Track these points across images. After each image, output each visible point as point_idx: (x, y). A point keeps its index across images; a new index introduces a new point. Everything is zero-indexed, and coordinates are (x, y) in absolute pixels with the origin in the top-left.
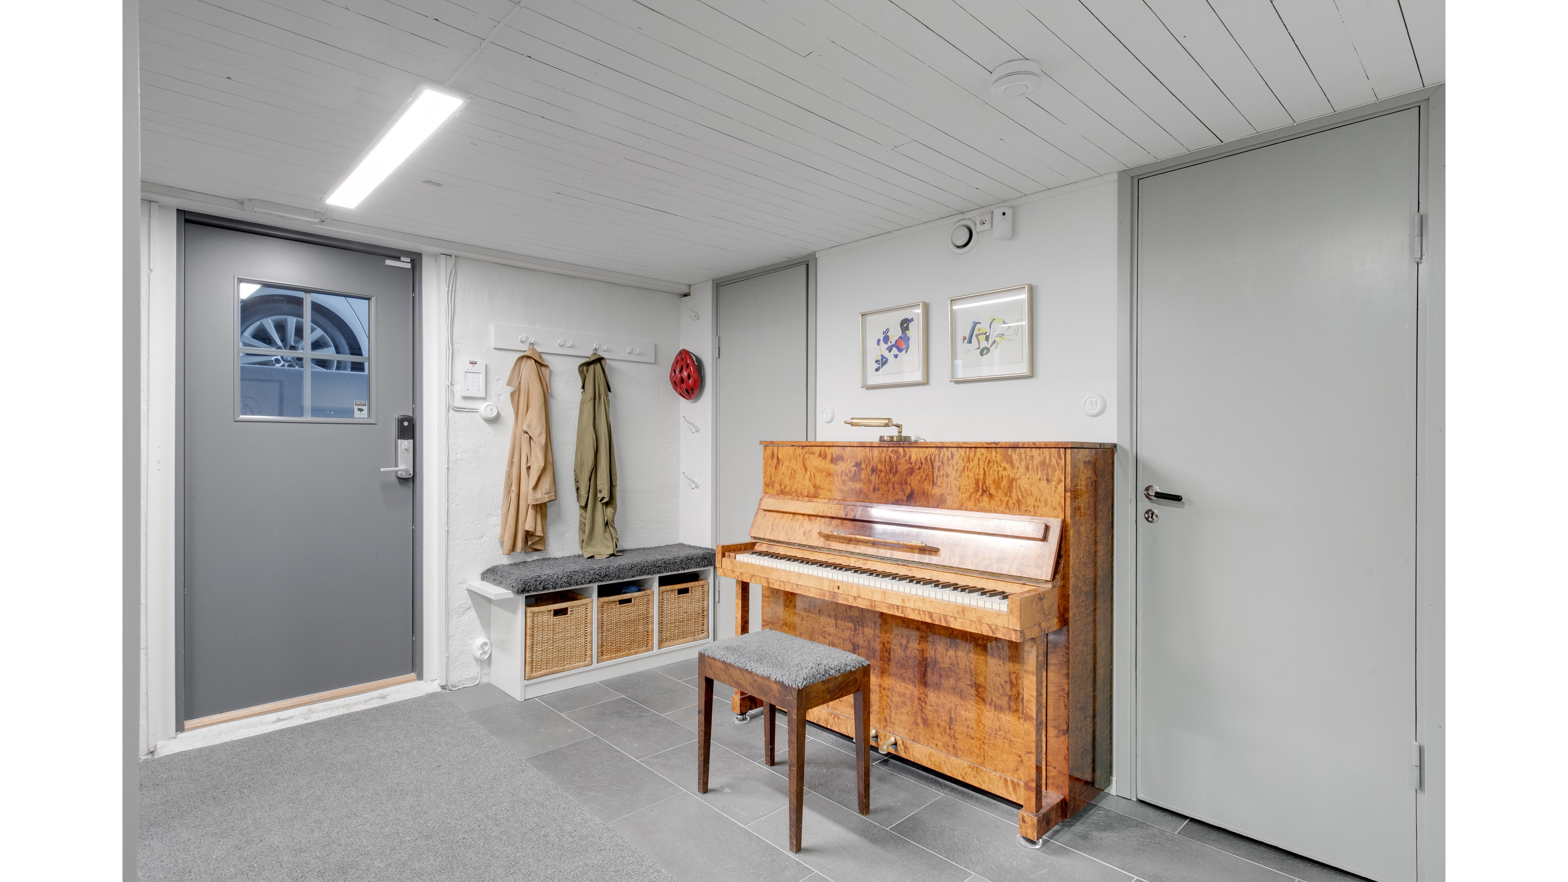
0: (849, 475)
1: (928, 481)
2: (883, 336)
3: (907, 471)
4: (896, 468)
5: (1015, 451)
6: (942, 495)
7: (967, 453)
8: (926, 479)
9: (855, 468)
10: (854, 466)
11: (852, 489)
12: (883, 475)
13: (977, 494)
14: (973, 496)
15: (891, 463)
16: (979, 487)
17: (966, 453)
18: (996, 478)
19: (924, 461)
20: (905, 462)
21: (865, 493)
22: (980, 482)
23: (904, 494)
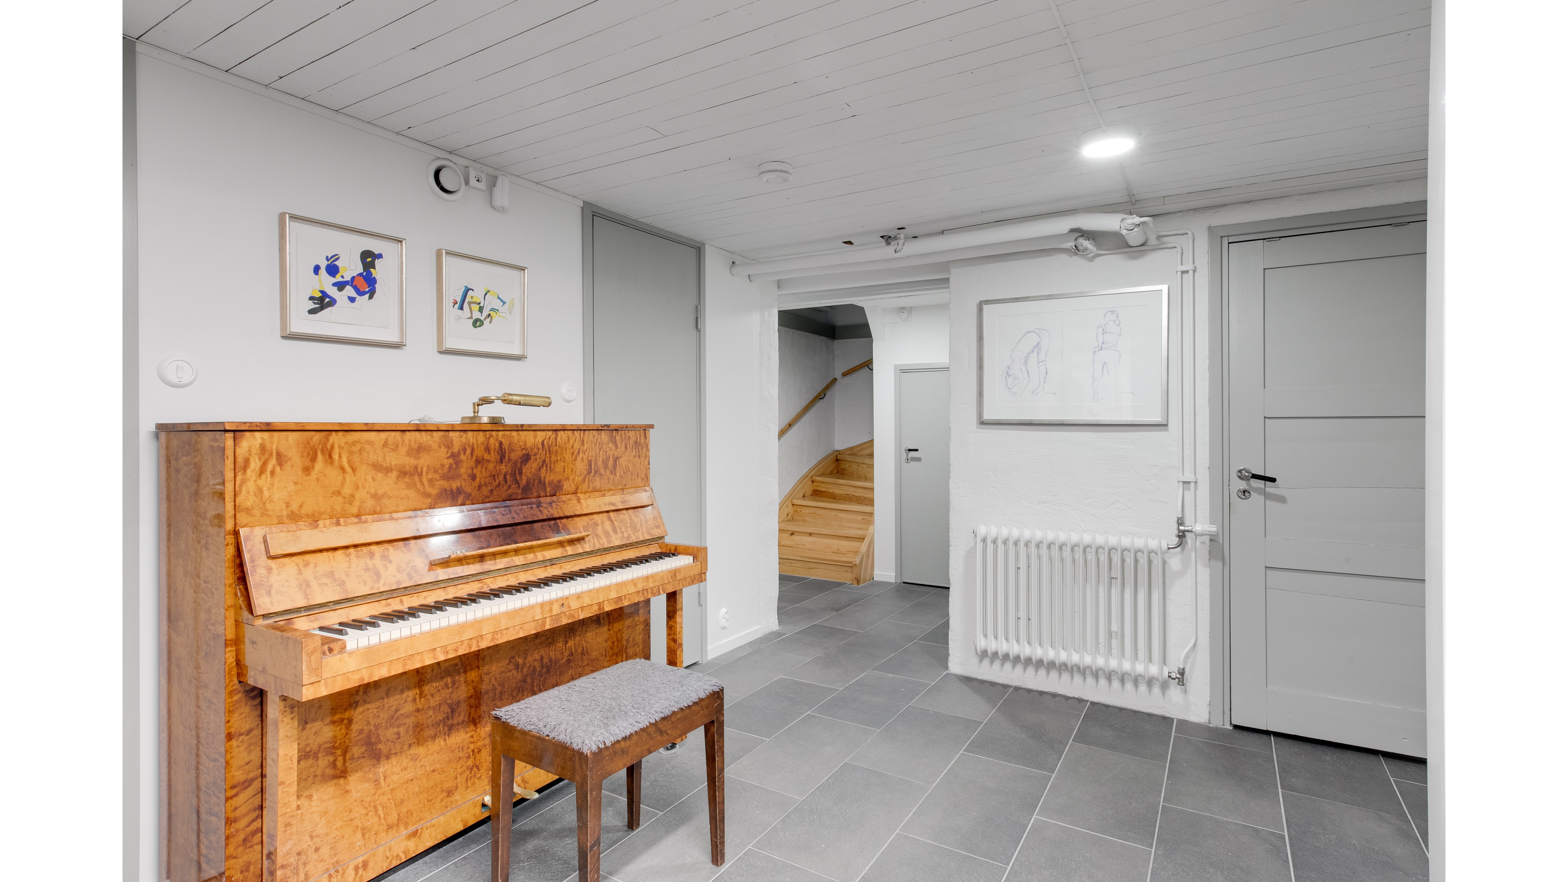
0: (440, 471)
1: (544, 468)
2: (326, 263)
3: (521, 458)
4: (509, 457)
5: (618, 433)
6: (559, 481)
7: (582, 436)
8: (543, 466)
9: (451, 460)
10: (448, 458)
11: (446, 490)
12: (491, 466)
13: (590, 476)
14: (587, 478)
15: (502, 450)
16: (591, 468)
17: (580, 435)
18: (605, 458)
19: (540, 446)
20: (519, 449)
21: (465, 493)
22: (593, 463)
23: (519, 487)
